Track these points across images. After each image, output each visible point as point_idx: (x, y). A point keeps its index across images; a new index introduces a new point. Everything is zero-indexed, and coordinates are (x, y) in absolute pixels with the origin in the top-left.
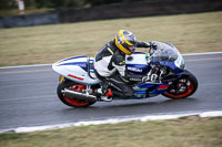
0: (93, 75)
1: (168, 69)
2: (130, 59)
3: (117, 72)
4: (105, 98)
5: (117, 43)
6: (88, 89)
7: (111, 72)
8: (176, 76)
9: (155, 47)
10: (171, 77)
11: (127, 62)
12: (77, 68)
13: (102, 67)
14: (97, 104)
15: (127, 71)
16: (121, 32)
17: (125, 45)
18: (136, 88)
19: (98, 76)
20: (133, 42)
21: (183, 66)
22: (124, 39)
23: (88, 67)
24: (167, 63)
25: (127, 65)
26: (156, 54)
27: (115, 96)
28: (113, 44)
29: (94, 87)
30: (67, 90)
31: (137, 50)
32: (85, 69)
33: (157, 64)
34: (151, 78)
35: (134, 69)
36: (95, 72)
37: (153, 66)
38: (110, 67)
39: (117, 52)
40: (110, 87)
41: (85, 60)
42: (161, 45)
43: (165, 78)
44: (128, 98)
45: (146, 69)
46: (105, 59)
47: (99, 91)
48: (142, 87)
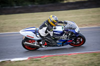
0: (38, 36)
1: (72, 33)
2: (55, 28)
3: (49, 34)
6: (36, 42)
7: (47, 34)
8: (76, 36)
9: (66, 23)
11: (54, 30)
12: (31, 32)
13: (42, 32)
14: (40, 49)
15: (54, 34)
16: (51, 16)
17: (53, 22)
18: (58, 42)
21: (79, 32)
23: (36, 32)
24: (72, 31)
25: (54, 31)
26: (67, 26)
29: (39, 41)
30: (26, 43)
31: (58, 24)
33: (67, 31)
34: (64, 37)
35: (57, 33)
37: (65, 32)
38: (46, 32)
39: (49, 25)
40: (46, 41)
41: (34, 29)
42: (69, 22)
43: (71, 37)
45: (62, 33)
46: (44, 28)
47: (41, 43)
48: (60, 41)
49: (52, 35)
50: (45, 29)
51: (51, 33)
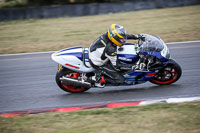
0: (88, 64)
1: (155, 59)
2: (121, 49)
3: (109, 62)
4: (99, 85)
5: (110, 35)
6: (84, 77)
7: (104, 61)
8: (162, 65)
9: (143, 39)
10: (157, 66)
11: (118, 52)
12: (74, 58)
13: (96, 57)
14: (91, 90)
16: (113, 26)
17: (117, 38)
18: (126, 75)
19: (93, 65)
20: (123, 35)
21: (168, 56)
22: (116, 32)
23: (83, 57)
24: (154, 53)
25: (118, 55)
26: (144, 45)
27: (107, 83)
28: (106, 37)
29: (89, 75)
30: (64, 78)
31: (127, 41)
32: (81, 59)
33: (145, 54)
34: (139, 66)
36: (90, 61)
37: (141, 56)
38: (103, 57)
40: (103, 75)
41: (80, 50)
42: (148, 37)
43: (153, 67)
44: (119, 84)
45: (135, 59)
46: (98, 50)
47: (94, 78)
48: (131, 75)
49: (114, 63)
50: (101, 51)
51: (114, 60)
